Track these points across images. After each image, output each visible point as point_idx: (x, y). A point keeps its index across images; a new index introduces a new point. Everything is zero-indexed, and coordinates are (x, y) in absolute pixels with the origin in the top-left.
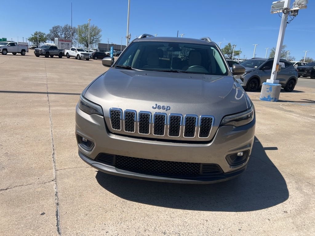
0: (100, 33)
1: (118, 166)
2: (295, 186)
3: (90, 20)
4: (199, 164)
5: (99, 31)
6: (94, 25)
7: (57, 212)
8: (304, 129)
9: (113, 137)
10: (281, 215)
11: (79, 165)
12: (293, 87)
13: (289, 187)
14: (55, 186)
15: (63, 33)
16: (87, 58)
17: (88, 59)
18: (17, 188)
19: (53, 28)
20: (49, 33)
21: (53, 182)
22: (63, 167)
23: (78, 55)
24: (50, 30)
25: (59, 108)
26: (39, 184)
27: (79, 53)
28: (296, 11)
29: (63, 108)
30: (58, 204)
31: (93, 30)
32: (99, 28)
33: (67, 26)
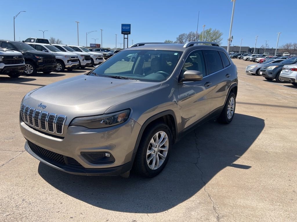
0: (221, 37)
3: (205, 26)
5: (220, 35)
6: (216, 29)
15: (187, 40)
19: (180, 36)
20: (176, 41)
21: (21, 152)
24: (177, 38)
31: (215, 34)
32: (221, 32)
33: (191, 33)
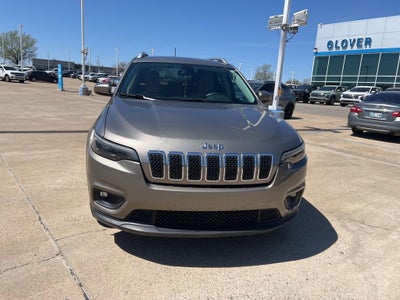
1: (158, 225)
2: (339, 223)
4: (257, 211)
5: (33, 42)
7: (85, 295)
8: (320, 160)
9: (155, 188)
10: (338, 257)
11: (85, 230)
12: (291, 113)
13: (334, 225)
14: (64, 262)
16: (20, 79)
17: (22, 82)
18: (9, 272)
21: (59, 258)
22: (63, 236)
23: (6, 75)
25: (15, 153)
26: (39, 263)
27: (9, 72)
28: (296, 28)
29: (22, 153)
30: (80, 285)
32: (34, 38)
